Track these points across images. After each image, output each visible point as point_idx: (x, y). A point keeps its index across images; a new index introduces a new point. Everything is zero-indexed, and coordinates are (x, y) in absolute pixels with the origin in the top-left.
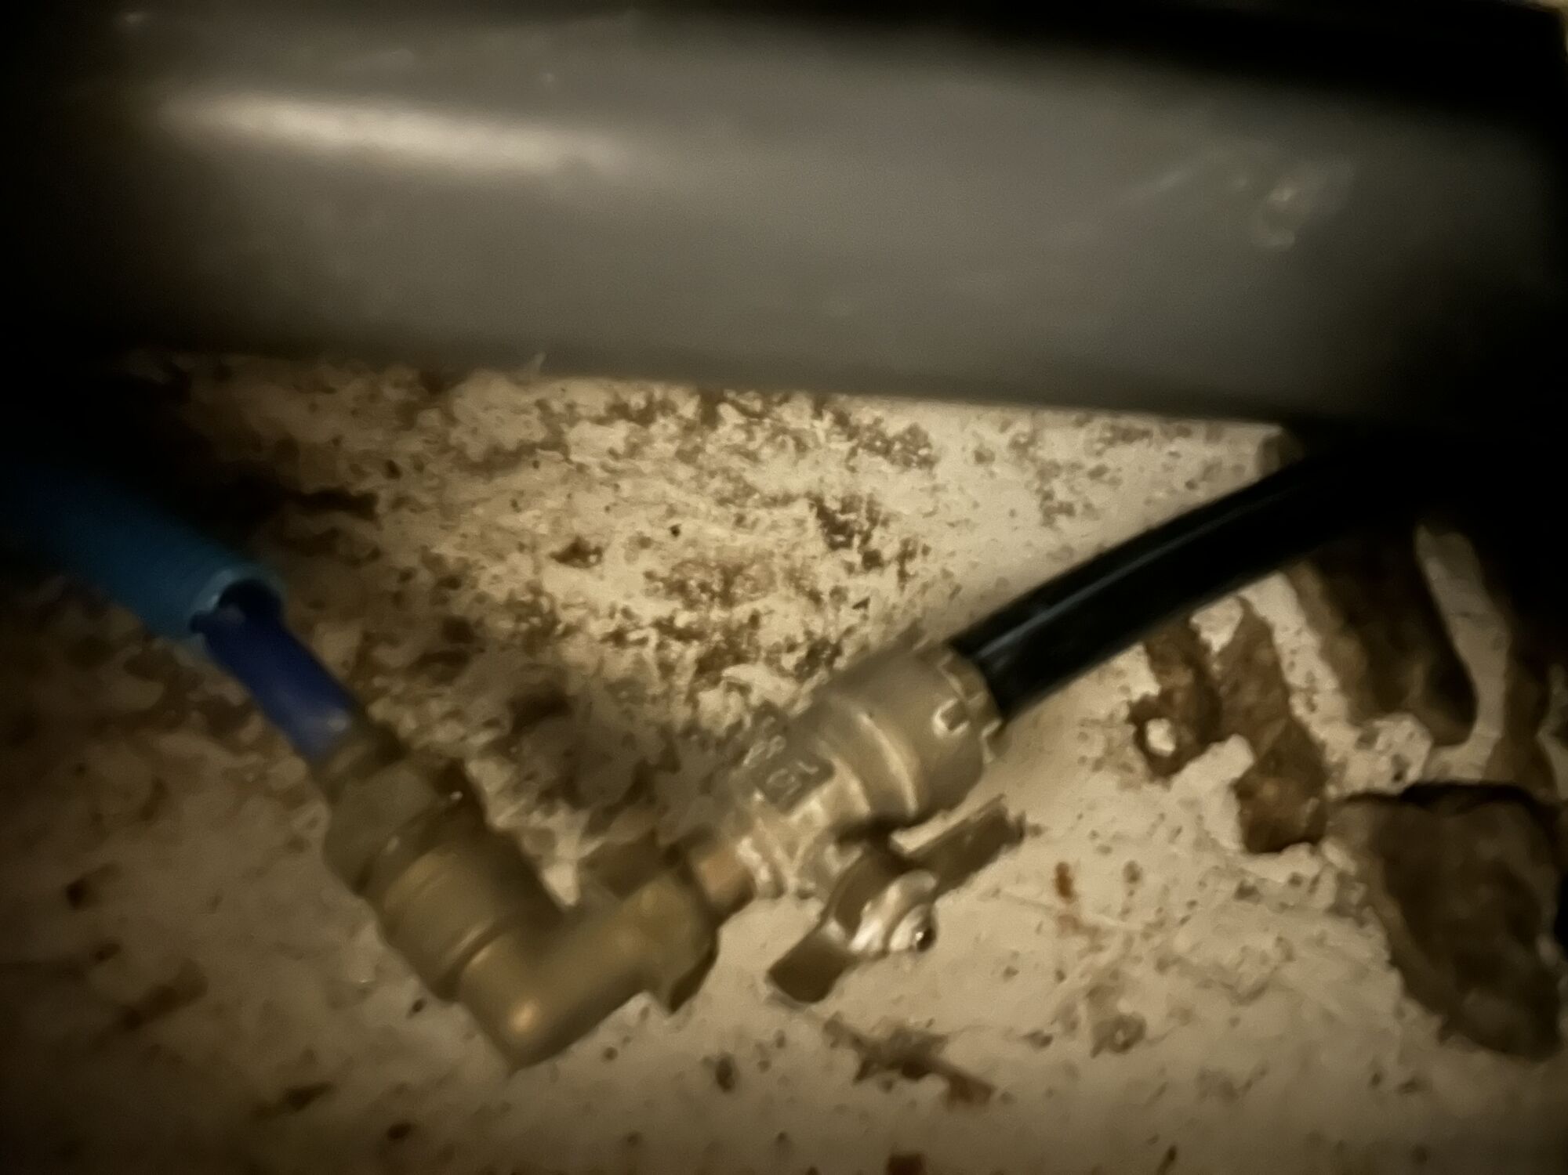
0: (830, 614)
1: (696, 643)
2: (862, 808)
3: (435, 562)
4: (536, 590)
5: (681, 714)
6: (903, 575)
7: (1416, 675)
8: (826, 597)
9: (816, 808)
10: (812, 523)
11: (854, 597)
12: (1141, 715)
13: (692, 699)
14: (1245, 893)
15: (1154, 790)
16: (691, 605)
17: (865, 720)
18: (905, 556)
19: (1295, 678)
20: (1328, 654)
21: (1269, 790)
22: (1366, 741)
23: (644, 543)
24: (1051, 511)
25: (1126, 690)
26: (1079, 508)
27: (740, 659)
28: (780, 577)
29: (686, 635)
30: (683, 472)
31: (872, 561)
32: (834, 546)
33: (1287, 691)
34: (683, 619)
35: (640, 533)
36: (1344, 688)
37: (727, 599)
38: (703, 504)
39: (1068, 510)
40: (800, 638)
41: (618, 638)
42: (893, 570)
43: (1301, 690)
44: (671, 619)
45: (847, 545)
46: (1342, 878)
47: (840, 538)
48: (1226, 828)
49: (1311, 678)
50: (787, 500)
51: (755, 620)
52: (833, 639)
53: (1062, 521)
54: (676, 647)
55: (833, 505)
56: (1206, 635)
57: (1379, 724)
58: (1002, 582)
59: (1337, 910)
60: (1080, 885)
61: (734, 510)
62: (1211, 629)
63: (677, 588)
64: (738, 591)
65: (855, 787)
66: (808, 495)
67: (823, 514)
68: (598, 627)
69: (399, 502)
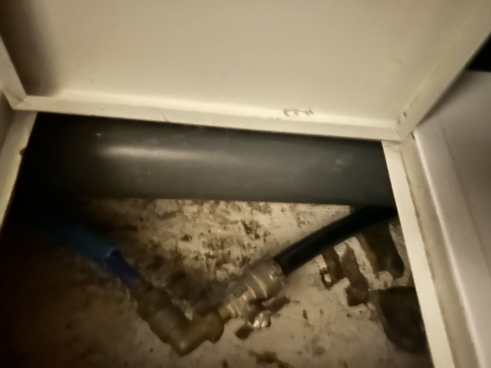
0: (247, 250)
1: (215, 259)
2: (255, 296)
3: (152, 242)
4: (177, 248)
5: (212, 277)
6: (265, 240)
7: (389, 262)
8: (246, 246)
9: (245, 297)
10: (242, 228)
11: (253, 246)
12: (323, 273)
13: (215, 273)
14: (348, 315)
15: (326, 292)
16: (213, 249)
17: (255, 277)
18: (265, 235)
19: (359, 262)
20: (368, 257)
21: (354, 290)
22: (377, 277)
23: (202, 234)
24: (300, 223)
25: (319, 266)
26: (306, 223)
27: (226, 262)
28: (235, 241)
29: (213, 257)
30: (211, 217)
31: (257, 237)
32: (248, 233)
33: (358, 266)
34: (212, 253)
35: (201, 232)
36: (372, 265)
37: (222, 247)
38: (216, 225)
39: (304, 223)
40: (240, 257)
41: (196, 258)
42: (262, 239)
43: (362, 265)
44: (209, 253)
45: (251, 233)
46: (372, 312)
47: (249, 231)
48: (344, 300)
49: (364, 263)
50: (236, 222)
51: (229, 253)
52: (248, 257)
53: (302, 226)
54: (210, 260)
55: (247, 223)
56: (338, 253)
57: (380, 273)
58: (288, 241)
59: (372, 319)
60: (309, 315)
61: (224, 225)
62: (339, 251)
63: (210, 246)
64: (225, 245)
65: (253, 292)
66: (241, 221)
67: (245, 225)
68: (192, 256)
69: (143, 227)
